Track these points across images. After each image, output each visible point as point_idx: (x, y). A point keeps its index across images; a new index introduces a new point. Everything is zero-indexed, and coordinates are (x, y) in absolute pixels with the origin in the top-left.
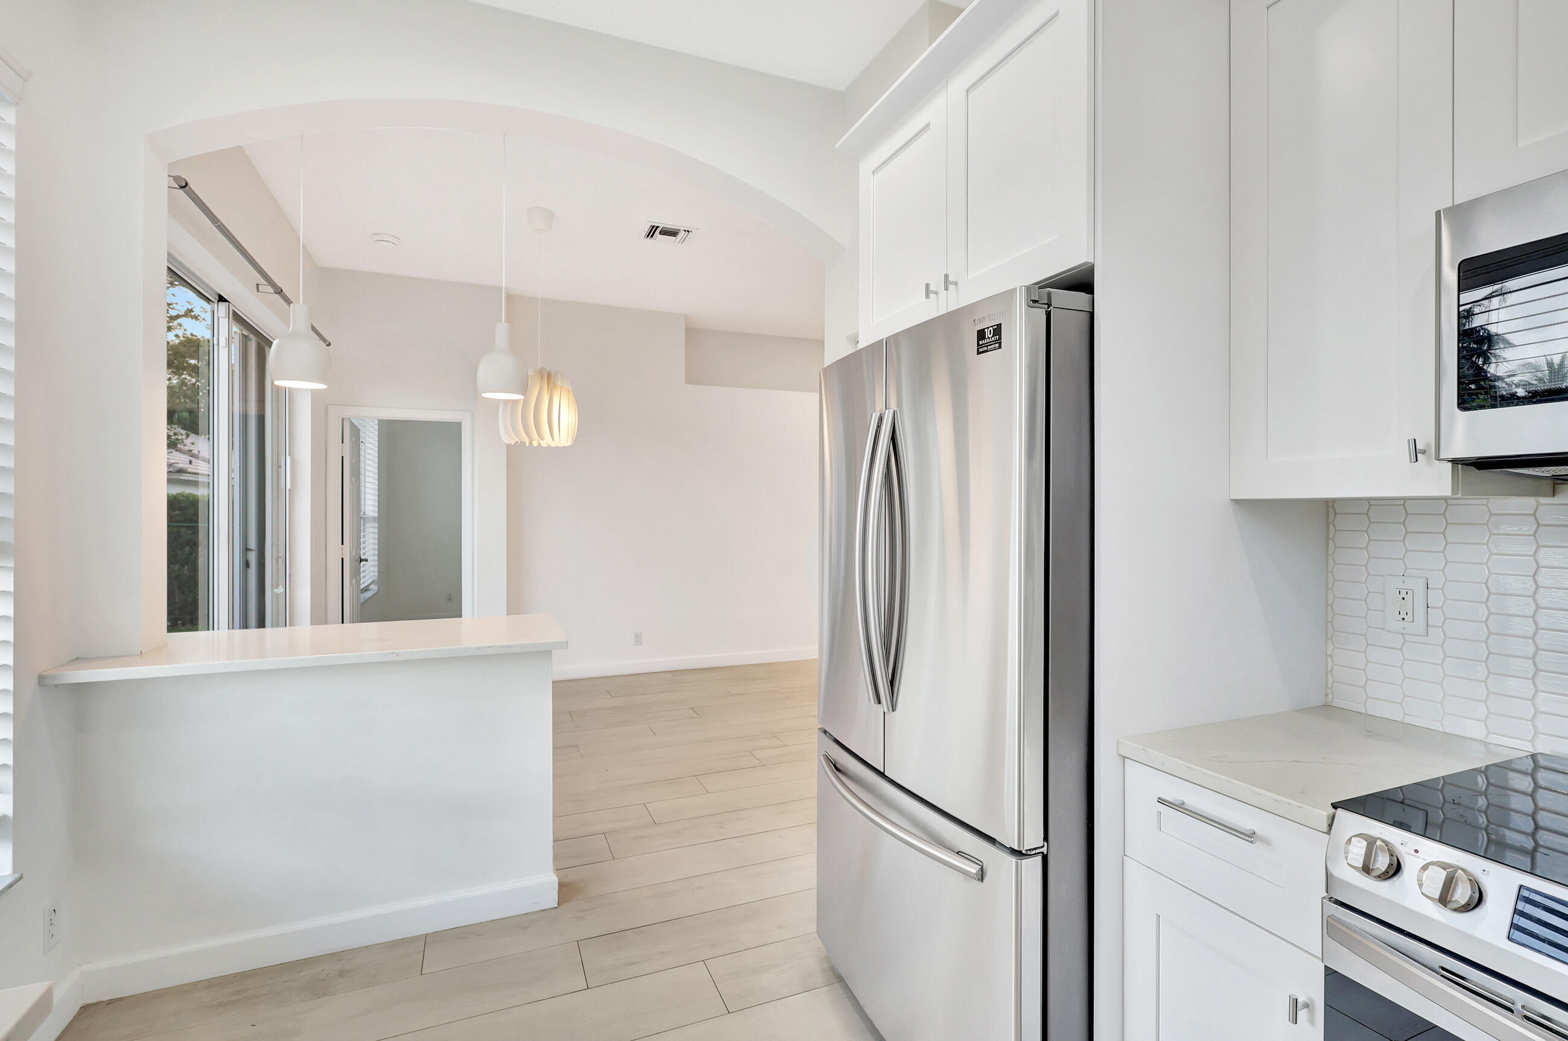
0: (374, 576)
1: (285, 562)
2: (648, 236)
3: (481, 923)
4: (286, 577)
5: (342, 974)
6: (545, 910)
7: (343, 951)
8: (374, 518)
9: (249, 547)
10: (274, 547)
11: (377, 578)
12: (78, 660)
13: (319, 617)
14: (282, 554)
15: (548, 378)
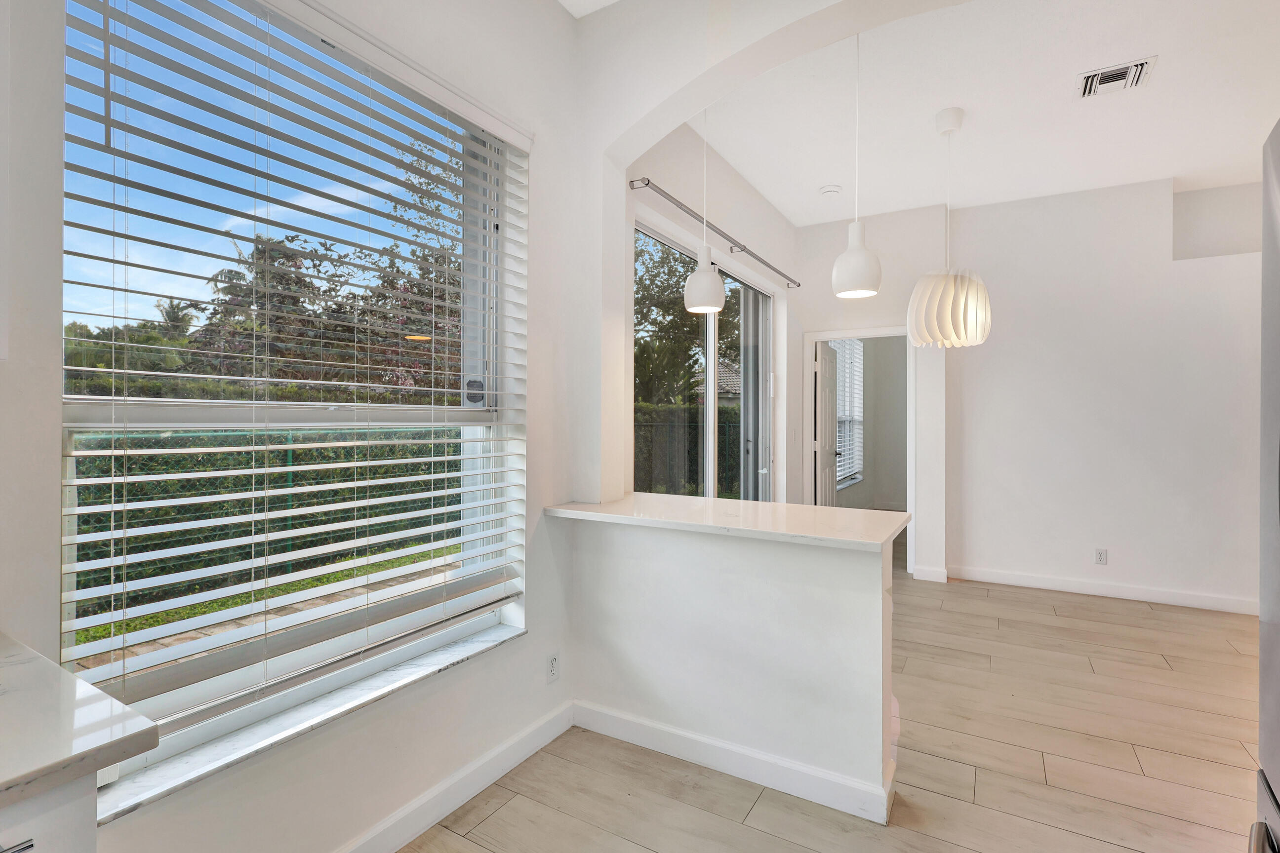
0: (860, 468)
1: (771, 451)
2: (1084, 93)
3: (811, 802)
4: (771, 464)
5: (696, 787)
6: (873, 822)
7: (706, 768)
8: (860, 422)
9: (748, 439)
10: (764, 440)
11: (862, 470)
12: (573, 503)
13: (794, 497)
14: (768, 446)
15: (960, 280)
